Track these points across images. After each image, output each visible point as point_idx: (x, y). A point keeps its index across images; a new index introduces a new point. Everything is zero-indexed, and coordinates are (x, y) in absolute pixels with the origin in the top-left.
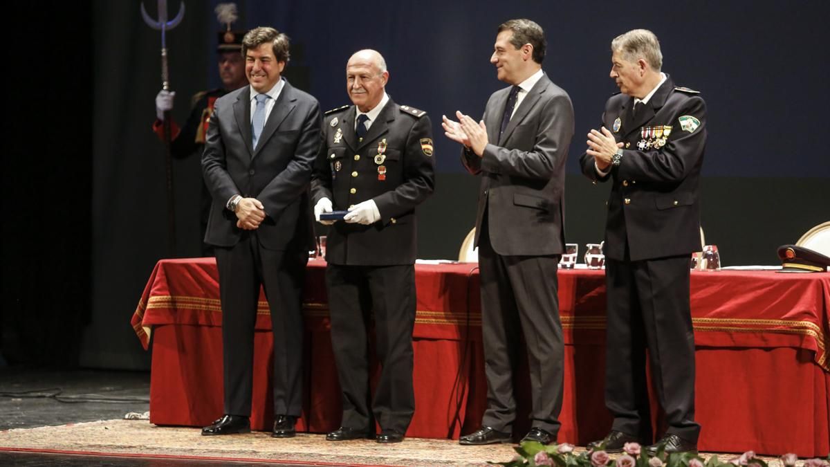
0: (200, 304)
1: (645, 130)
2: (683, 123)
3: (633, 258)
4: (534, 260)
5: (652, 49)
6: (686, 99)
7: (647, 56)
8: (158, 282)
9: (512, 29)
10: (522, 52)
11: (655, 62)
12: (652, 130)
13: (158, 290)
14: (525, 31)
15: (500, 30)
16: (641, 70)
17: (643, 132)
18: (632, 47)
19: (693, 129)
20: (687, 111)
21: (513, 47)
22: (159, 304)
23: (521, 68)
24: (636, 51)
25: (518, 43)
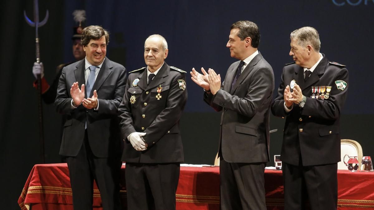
0: (59, 191)
1: (314, 88)
2: (338, 85)
3: (305, 164)
4: (248, 166)
5: (315, 39)
6: (339, 70)
7: (312, 43)
8: (34, 178)
9: (239, 28)
10: (245, 42)
11: (317, 46)
12: (318, 88)
13: (34, 182)
14: (246, 29)
15: (232, 28)
16: (309, 51)
17: (313, 90)
18: (303, 37)
19: (343, 88)
20: (340, 77)
21: (239, 39)
22: (35, 191)
23: (243, 52)
24: (306, 40)
25: (242, 36)
